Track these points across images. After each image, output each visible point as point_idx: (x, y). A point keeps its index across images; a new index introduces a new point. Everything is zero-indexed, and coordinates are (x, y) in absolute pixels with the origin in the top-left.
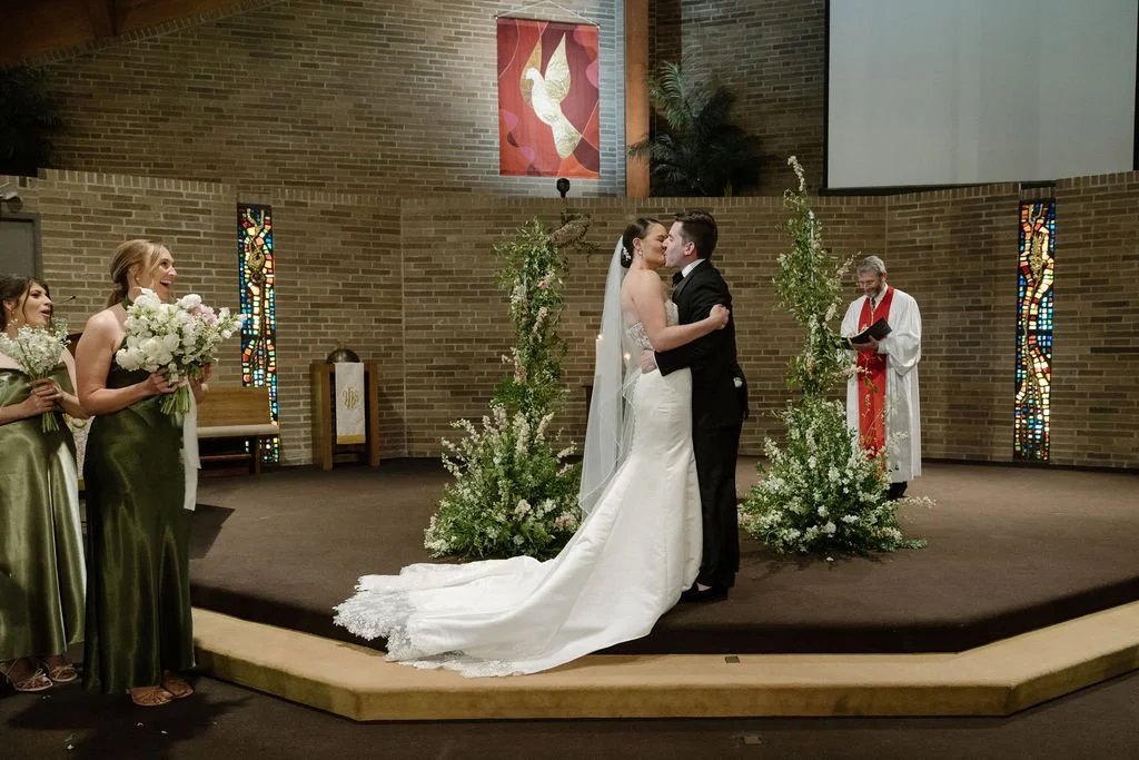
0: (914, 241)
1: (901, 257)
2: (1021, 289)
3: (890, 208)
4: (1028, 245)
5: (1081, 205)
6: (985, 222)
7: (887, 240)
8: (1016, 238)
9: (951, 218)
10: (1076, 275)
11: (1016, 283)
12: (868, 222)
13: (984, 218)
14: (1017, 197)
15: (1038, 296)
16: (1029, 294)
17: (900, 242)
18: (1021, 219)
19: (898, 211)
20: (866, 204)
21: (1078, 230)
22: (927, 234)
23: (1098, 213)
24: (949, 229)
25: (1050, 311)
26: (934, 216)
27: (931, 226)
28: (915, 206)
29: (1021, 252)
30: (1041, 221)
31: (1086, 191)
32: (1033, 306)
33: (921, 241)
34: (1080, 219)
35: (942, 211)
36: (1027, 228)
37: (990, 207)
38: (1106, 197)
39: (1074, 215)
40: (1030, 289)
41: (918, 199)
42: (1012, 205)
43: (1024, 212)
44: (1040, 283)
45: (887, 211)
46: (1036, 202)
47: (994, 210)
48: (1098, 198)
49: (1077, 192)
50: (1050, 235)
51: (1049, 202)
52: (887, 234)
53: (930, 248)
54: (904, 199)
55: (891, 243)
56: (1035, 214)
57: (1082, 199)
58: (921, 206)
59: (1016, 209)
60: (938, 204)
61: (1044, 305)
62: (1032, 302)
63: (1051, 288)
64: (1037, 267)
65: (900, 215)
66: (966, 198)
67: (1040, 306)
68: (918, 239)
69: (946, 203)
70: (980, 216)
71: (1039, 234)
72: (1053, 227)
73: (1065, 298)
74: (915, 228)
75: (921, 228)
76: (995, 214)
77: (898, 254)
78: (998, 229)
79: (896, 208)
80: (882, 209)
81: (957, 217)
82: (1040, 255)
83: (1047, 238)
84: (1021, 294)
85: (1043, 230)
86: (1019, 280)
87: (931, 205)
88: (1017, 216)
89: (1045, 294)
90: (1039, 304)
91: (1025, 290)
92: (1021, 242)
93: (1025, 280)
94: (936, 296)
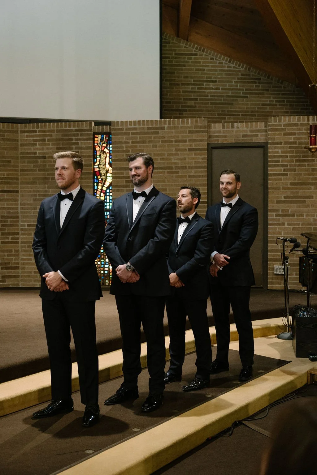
0: (36, 153)
1: (28, 162)
2: (95, 184)
3: (22, 132)
4: (98, 158)
5: (125, 137)
6: (75, 144)
7: (20, 151)
8: (92, 154)
9: (56, 140)
10: (123, 178)
11: (92, 180)
12: (8, 140)
13: (74, 141)
14: (91, 130)
15: (104, 189)
16: (100, 187)
17: (28, 153)
18: (94, 143)
19: (26, 134)
20: (6, 129)
21: (123, 151)
22: (43, 149)
23: (133, 142)
24: (55, 147)
25: (111, 198)
26: (47, 138)
27: (45, 145)
28: (35, 132)
29: (95, 163)
30: (104, 145)
31: (127, 129)
32: (102, 194)
33: (39, 153)
34: (124, 145)
35: (51, 136)
36: (98, 149)
37: (77, 135)
38: (137, 133)
39: (121, 143)
40: (100, 184)
41: (38, 127)
42: (89, 135)
43: (96, 139)
44: (105, 181)
45: (19, 134)
46: (102, 134)
47: (79, 137)
48: (133, 134)
49: (122, 129)
50: (110, 153)
51: (108, 134)
52: (20, 147)
53: (44, 157)
54: (30, 127)
55: (22, 153)
56: (102, 140)
57: (125, 134)
58: (40, 131)
59: (92, 137)
60: (49, 131)
61: (108, 194)
62: (101, 192)
63: (111, 184)
64: (103, 172)
65: (27, 136)
66: (64, 128)
67: (106, 195)
68: (38, 152)
69: (53, 131)
70: (72, 140)
71: (104, 152)
72: (111, 149)
73: (118, 191)
74: (35, 145)
75: (40, 145)
76: (80, 139)
77: (26, 160)
78: (81, 148)
79: (24, 132)
80: (16, 132)
81: (60, 140)
82: (104, 165)
83: (108, 155)
84: (96, 188)
85: (106, 150)
86: (94, 179)
87: (44, 131)
88: (92, 141)
89: (108, 188)
90: (105, 193)
91: (97, 185)
92: (95, 157)
93: (98, 179)
94: (49, 187)
